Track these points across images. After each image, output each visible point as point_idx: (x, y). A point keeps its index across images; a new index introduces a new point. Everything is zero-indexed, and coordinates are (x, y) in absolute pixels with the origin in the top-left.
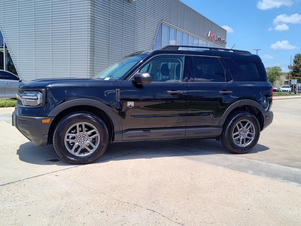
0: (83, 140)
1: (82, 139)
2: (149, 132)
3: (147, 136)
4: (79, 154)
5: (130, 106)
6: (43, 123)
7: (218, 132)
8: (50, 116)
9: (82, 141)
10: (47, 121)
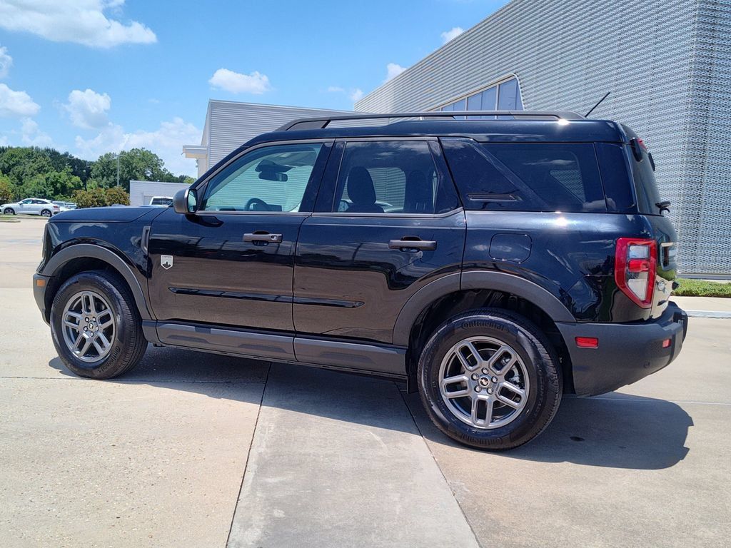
0: (92, 328)
5: (166, 265)
7: (394, 362)
8: (44, 274)
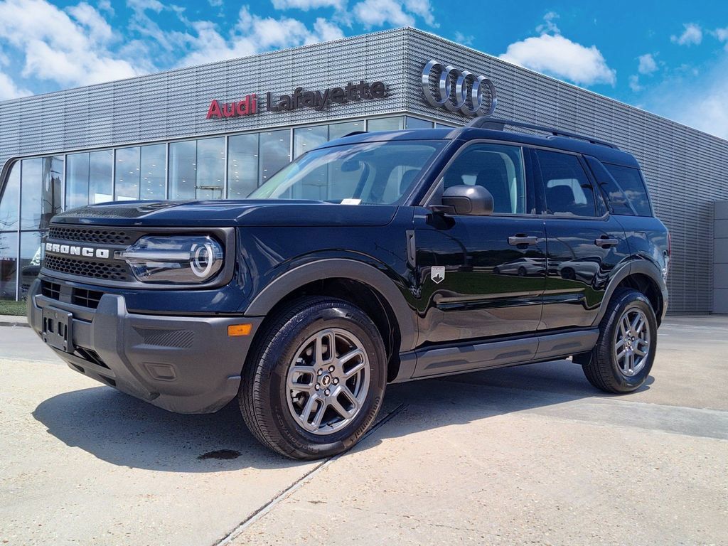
0: (329, 381)
1: (326, 382)
2: (471, 351)
3: (465, 362)
4: (320, 427)
5: (437, 278)
6: (231, 336)
8: (251, 314)
9: (327, 385)
10: (245, 330)
